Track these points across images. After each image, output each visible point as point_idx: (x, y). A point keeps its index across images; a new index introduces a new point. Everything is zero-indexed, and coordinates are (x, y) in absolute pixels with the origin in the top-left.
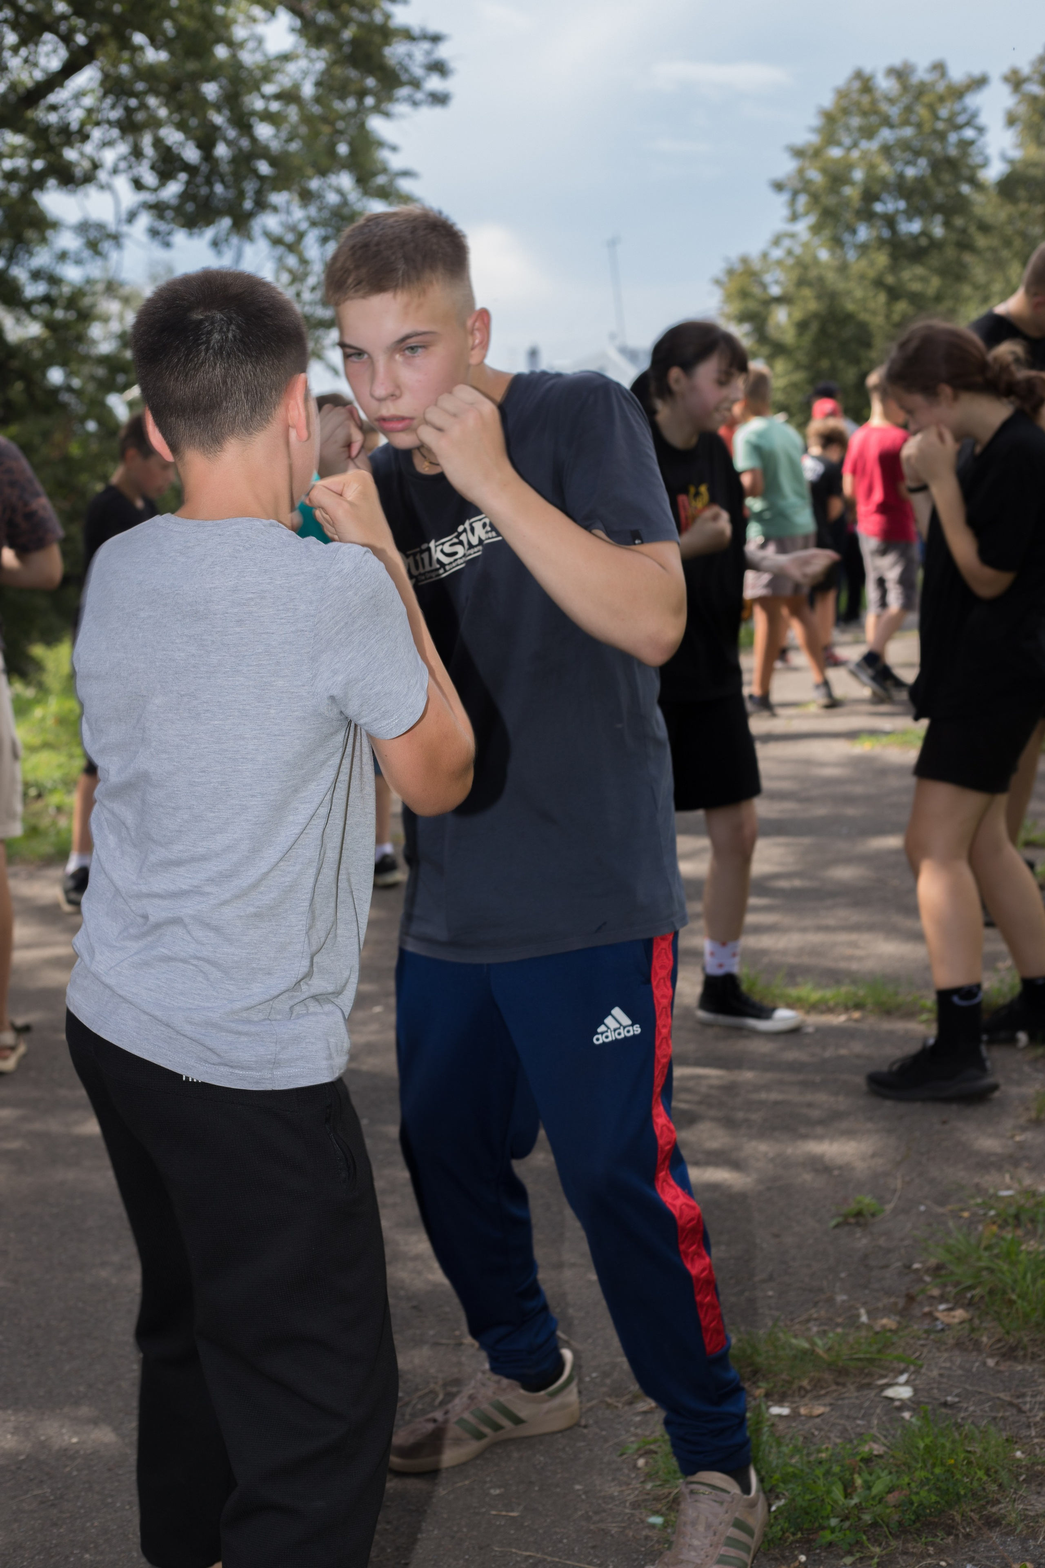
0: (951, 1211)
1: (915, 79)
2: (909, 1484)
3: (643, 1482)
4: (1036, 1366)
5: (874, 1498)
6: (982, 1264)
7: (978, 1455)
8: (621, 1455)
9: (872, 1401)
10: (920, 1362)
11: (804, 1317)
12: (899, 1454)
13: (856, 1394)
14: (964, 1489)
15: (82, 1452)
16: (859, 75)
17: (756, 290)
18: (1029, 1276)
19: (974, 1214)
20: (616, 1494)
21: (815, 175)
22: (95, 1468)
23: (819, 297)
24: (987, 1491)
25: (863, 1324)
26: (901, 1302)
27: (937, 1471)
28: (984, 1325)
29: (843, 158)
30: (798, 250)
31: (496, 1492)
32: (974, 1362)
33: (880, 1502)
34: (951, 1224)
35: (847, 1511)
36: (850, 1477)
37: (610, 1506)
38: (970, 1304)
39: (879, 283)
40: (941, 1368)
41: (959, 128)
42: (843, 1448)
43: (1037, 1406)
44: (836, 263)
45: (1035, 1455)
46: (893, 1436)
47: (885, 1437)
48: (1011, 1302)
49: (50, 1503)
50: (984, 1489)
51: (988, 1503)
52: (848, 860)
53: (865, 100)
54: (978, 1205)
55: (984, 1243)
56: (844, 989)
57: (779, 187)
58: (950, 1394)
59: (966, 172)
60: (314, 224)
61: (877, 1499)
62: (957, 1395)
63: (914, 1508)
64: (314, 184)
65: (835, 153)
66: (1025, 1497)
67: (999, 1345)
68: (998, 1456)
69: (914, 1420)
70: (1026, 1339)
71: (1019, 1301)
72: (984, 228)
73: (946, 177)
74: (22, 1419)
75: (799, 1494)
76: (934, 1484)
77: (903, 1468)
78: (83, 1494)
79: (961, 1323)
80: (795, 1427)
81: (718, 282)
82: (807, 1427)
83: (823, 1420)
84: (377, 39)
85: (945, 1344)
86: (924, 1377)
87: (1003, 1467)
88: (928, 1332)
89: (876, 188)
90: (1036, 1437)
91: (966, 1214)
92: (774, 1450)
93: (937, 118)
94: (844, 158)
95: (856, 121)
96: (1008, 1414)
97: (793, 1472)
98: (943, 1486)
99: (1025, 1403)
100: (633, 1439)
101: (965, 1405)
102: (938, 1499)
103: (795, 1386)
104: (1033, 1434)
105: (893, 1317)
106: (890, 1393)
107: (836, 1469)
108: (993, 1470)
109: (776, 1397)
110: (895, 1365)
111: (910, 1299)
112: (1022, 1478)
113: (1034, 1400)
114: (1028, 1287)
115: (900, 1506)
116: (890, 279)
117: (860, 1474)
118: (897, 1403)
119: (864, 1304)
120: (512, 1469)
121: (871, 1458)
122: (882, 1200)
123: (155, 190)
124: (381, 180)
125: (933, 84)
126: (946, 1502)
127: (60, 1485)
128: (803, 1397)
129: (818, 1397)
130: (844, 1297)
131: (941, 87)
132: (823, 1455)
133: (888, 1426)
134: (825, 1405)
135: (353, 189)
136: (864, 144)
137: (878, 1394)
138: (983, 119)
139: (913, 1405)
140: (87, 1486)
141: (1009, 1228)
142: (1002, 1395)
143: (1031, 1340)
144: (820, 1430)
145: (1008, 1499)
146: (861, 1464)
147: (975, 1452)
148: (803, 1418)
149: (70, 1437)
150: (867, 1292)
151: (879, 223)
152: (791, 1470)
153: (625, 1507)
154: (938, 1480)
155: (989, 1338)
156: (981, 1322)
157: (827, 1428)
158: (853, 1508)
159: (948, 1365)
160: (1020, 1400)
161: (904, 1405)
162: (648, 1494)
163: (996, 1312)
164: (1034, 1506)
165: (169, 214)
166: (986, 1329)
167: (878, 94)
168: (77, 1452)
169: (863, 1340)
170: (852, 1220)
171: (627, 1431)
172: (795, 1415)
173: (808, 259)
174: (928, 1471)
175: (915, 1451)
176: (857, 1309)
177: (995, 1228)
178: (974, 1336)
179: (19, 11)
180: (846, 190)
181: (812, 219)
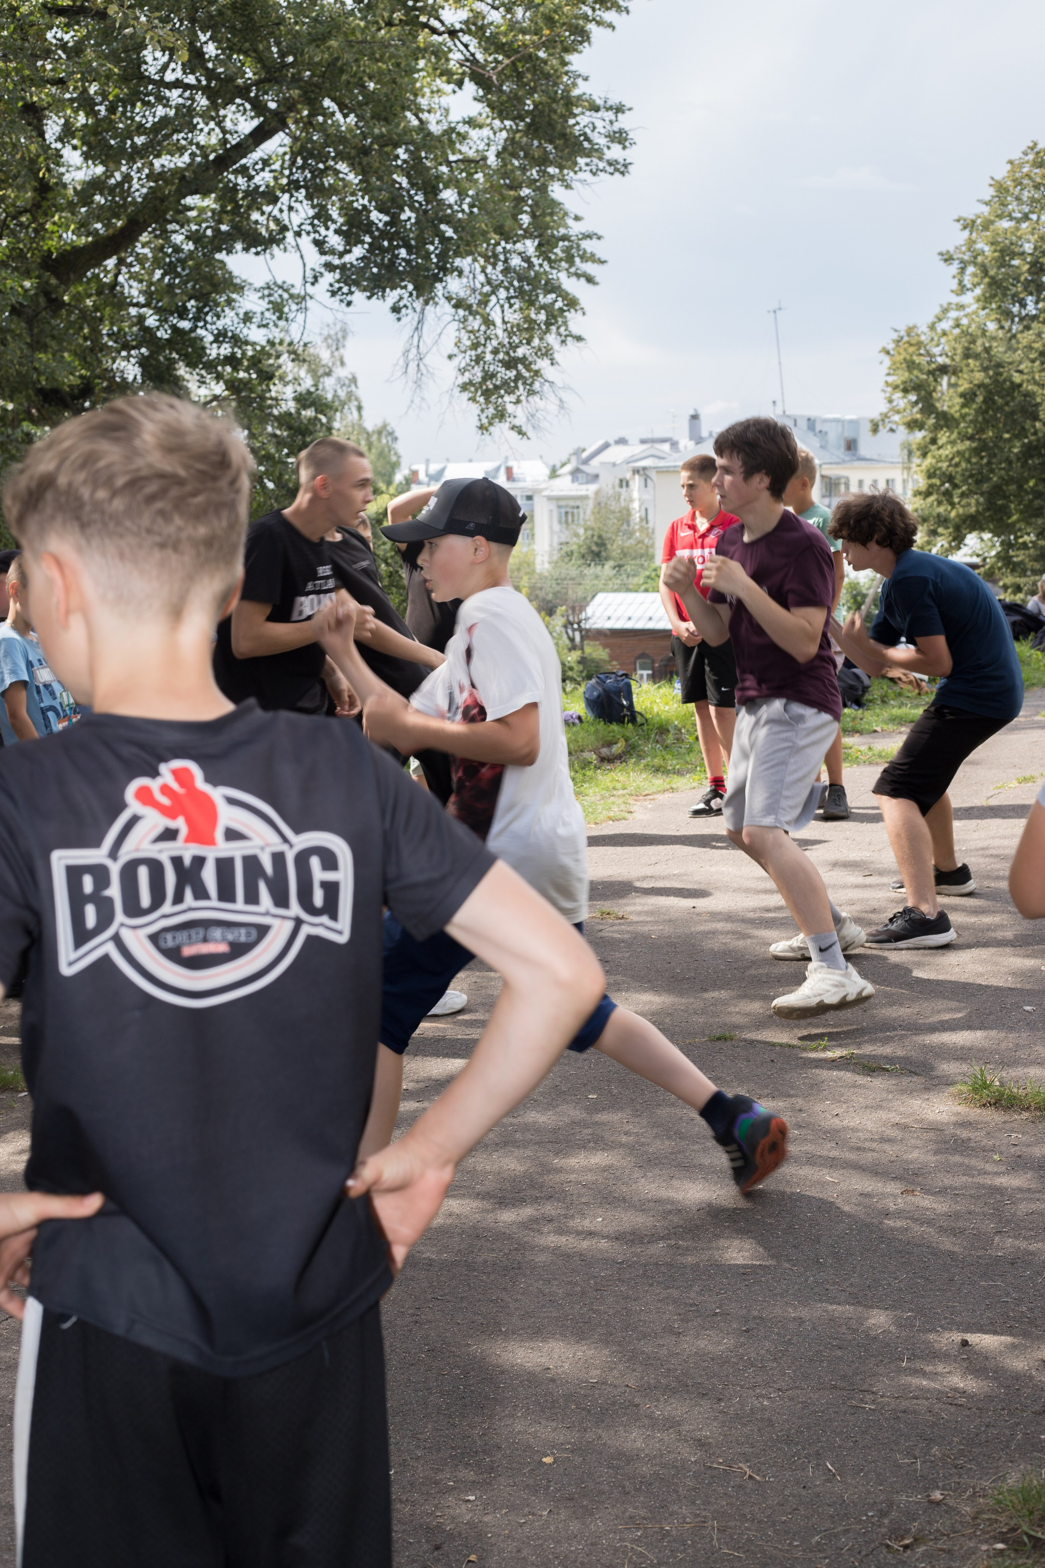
16: (1033, 148)
17: (924, 360)
21: (985, 248)
23: (985, 369)
29: (1012, 231)
30: (965, 322)
44: (1003, 334)
53: (1036, 174)
57: (948, 259)
65: (1005, 225)
81: (886, 352)
84: (560, 108)
94: (1015, 232)
95: (1027, 194)
123: (341, 255)
124: (564, 245)
135: (536, 254)
136: (1035, 217)
173: (975, 329)
179: (211, 75)
180: (1016, 262)
181: (979, 291)
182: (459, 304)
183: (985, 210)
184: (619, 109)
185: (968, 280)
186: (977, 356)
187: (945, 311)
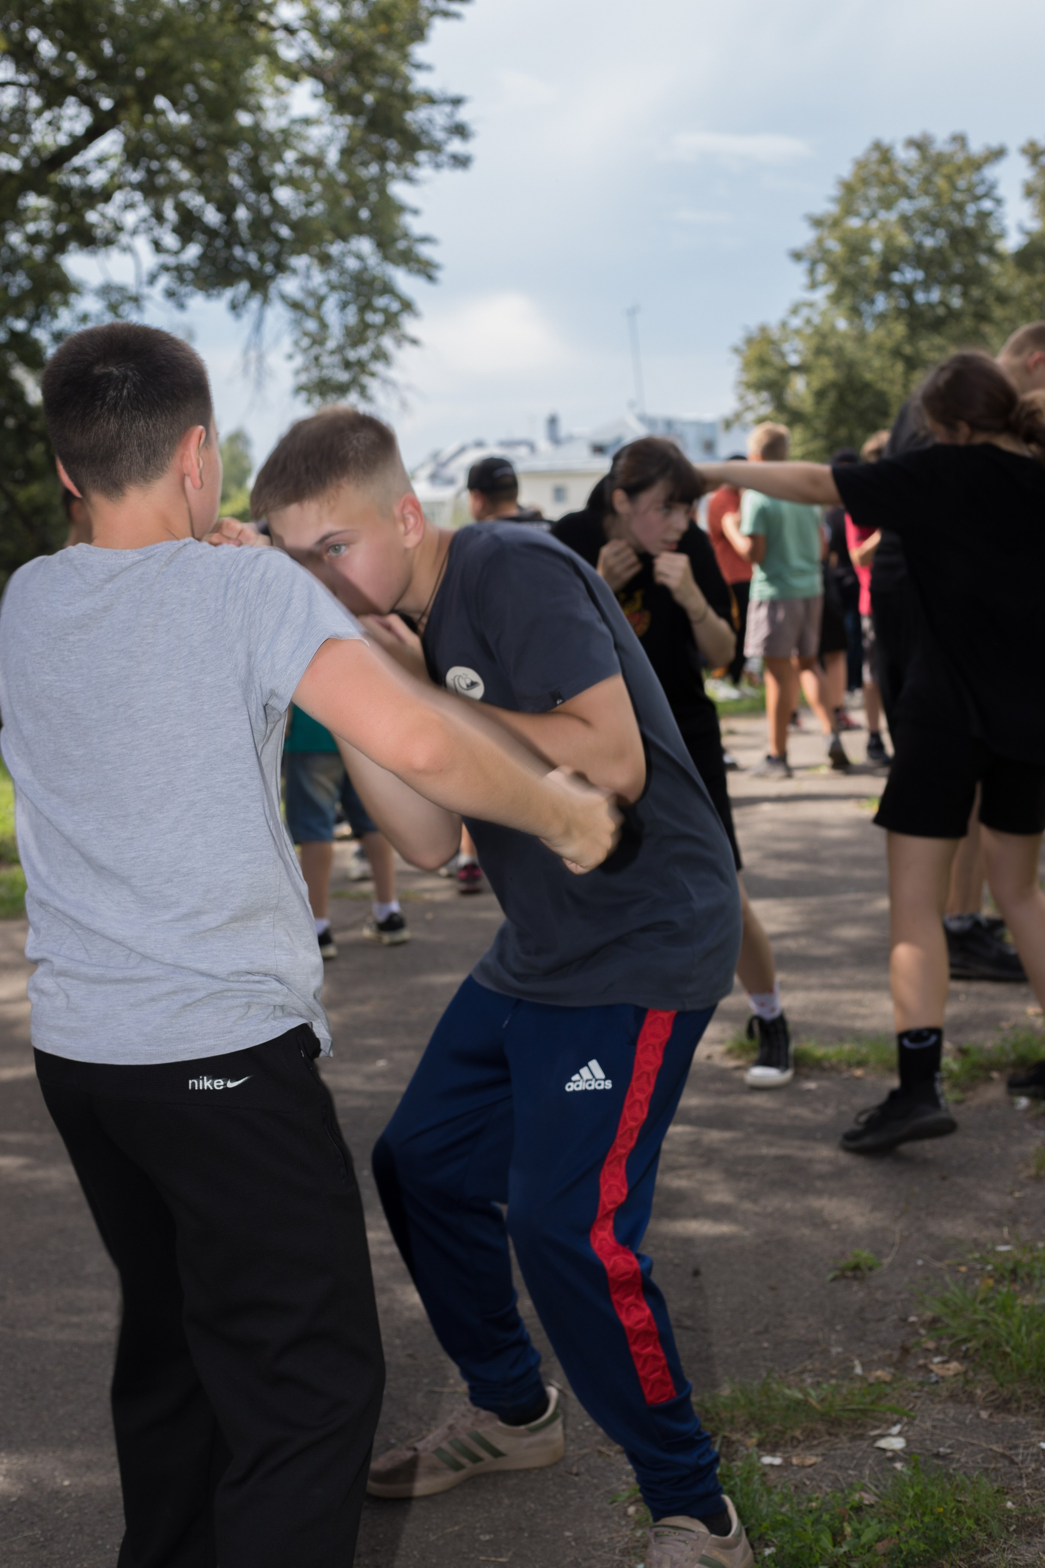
0: (949, 1266)
1: (935, 150)
2: (898, 1533)
3: (633, 1529)
4: (1029, 1418)
5: (863, 1547)
6: (978, 1317)
7: (968, 1505)
8: (612, 1503)
9: (865, 1452)
10: (913, 1414)
11: (799, 1368)
12: (889, 1504)
13: (848, 1445)
14: (953, 1537)
15: (73, 1495)
16: (877, 146)
17: (776, 360)
18: (1024, 1329)
19: (971, 1269)
20: (606, 1541)
21: (833, 245)
22: (86, 1511)
23: (837, 366)
24: (977, 1540)
25: (857, 1375)
26: (896, 1355)
27: (926, 1519)
28: (979, 1377)
29: (862, 228)
30: (817, 319)
31: (485, 1537)
32: (968, 1414)
33: (869, 1551)
34: (947, 1278)
35: (835, 1560)
36: (839, 1525)
37: (599, 1553)
38: (965, 1357)
39: (897, 353)
40: (934, 1420)
41: (977, 199)
42: (834, 1497)
43: (1029, 1458)
44: (854, 333)
45: (1026, 1506)
46: (885, 1487)
47: (877, 1487)
48: (1006, 1355)
49: (40, 1545)
50: (974, 1538)
51: (977, 1552)
52: (854, 920)
53: (884, 171)
54: (976, 1260)
55: (980, 1297)
56: (847, 1047)
57: (797, 256)
58: (942, 1446)
59: (983, 242)
60: (333, 288)
61: (867, 1547)
62: (950, 1447)
63: (902, 1556)
64: (335, 249)
65: (854, 223)
66: (1015, 1547)
67: (993, 1398)
68: (988, 1506)
69: (905, 1470)
70: (1019, 1392)
71: (1014, 1354)
72: (1003, 299)
73: (964, 248)
74: (15, 1461)
75: (788, 1542)
76: (924, 1533)
77: (893, 1517)
78: (73, 1536)
79: (956, 1375)
80: (786, 1477)
81: (736, 350)
82: (798, 1477)
83: (814, 1470)
84: (397, 103)
85: (939, 1396)
86: (917, 1429)
87: (993, 1517)
88: (922, 1384)
89: (894, 258)
90: (1027, 1488)
91: (963, 1269)
92: (765, 1499)
93: (954, 188)
94: (864, 230)
95: (874, 192)
96: (1000, 1465)
97: (783, 1520)
98: (932, 1534)
99: (1017, 1455)
100: (624, 1487)
101: (957, 1456)
102: (927, 1547)
103: (788, 1437)
104: (1025, 1484)
105: (887, 1369)
106: (883, 1443)
107: (826, 1517)
108: (983, 1520)
109: (768, 1447)
110: (889, 1416)
111: (905, 1351)
112: (1012, 1529)
113: (1026, 1452)
114: (1022, 1339)
115: (889, 1554)
116: (908, 350)
117: (849, 1523)
118: (889, 1454)
119: (860, 1356)
120: (503, 1515)
121: (861, 1507)
122: (879, 1254)
123: (177, 253)
124: (402, 245)
125: (952, 156)
126: (935, 1550)
127: (50, 1528)
128: (796, 1447)
129: (810, 1448)
130: (840, 1350)
131: (960, 158)
132: (814, 1504)
133: (880, 1476)
134: (817, 1455)
135: (373, 254)
136: (883, 215)
137: (871, 1445)
138: (1001, 191)
139: (904, 1456)
140: (77, 1528)
141: (1006, 1283)
142: (995, 1447)
143: (1025, 1392)
144: (812, 1479)
145: (998, 1549)
146: (851, 1513)
147: (965, 1502)
148: (795, 1468)
149: (63, 1480)
150: (862, 1344)
151: (898, 293)
152: (779, 1518)
153: (614, 1554)
154: (927, 1528)
155: (983, 1390)
156: (975, 1375)
157: (818, 1478)
158: (841, 1556)
159: (941, 1416)
160: (1013, 1452)
161: (896, 1456)
162: (638, 1541)
163: (990, 1364)
164: (1024, 1556)
165: (189, 276)
166: (980, 1381)
167: (896, 166)
168: (69, 1495)
169: (856, 1392)
170: (849, 1274)
171: (619, 1479)
172: (787, 1465)
173: (826, 328)
174: (918, 1520)
175: (905, 1499)
176: (852, 1361)
177: (991, 1282)
178: (968, 1388)
179: (44, 74)
180: (864, 260)
181: (830, 289)
182: (295, 306)
183: (833, 207)
184: (457, 102)
185: (818, 278)
186: (829, 354)
187: (797, 307)
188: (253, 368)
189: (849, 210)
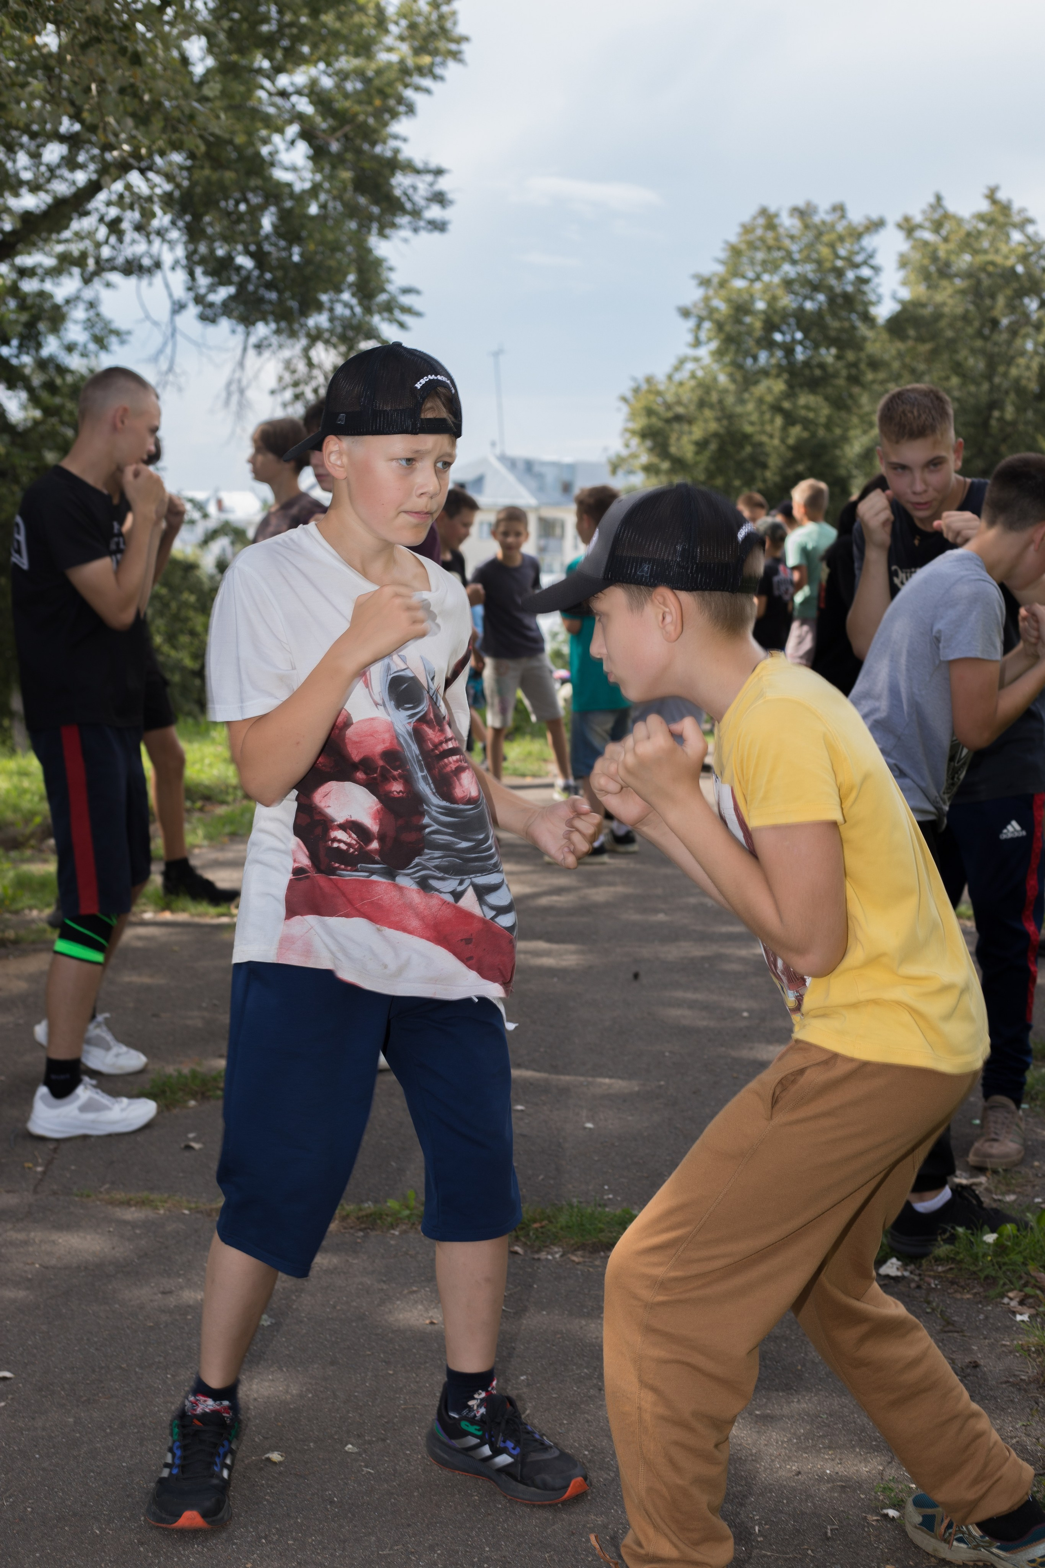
1: (817, 219)
16: (764, 212)
21: (720, 305)
23: (719, 418)
29: (746, 289)
30: (700, 373)
39: (777, 408)
41: (857, 266)
44: (735, 387)
53: (770, 235)
57: (685, 313)
59: (860, 308)
65: (739, 283)
72: (874, 364)
73: (842, 311)
81: (624, 399)
84: (386, 170)
89: (776, 319)
93: (836, 256)
94: (748, 290)
95: (760, 256)
116: (786, 405)
124: (383, 297)
125: (833, 225)
131: (840, 227)
136: (767, 277)
138: (877, 261)
151: (778, 351)
167: (781, 231)
173: (708, 381)
180: (748, 319)
181: (714, 345)
183: (720, 269)
184: (439, 172)
185: (703, 336)
186: (711, 407)
187: (682, 361)
188: (235, 398)
189: (736, 273)
